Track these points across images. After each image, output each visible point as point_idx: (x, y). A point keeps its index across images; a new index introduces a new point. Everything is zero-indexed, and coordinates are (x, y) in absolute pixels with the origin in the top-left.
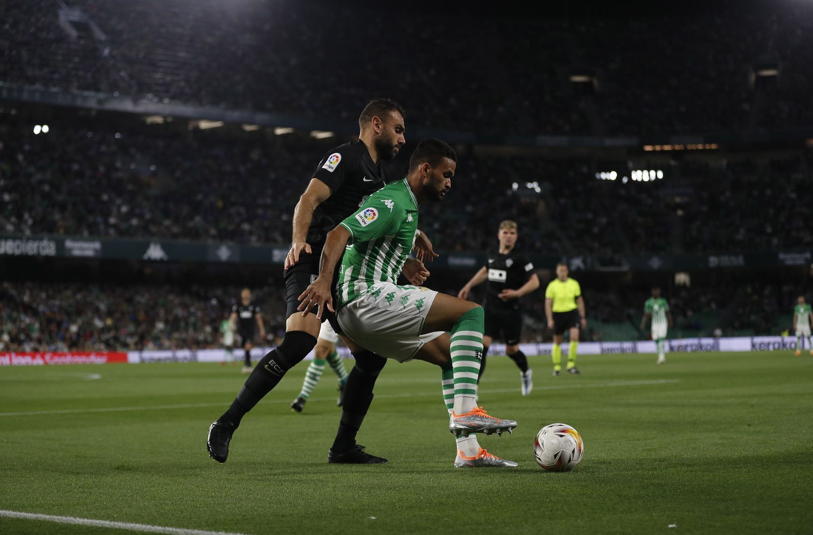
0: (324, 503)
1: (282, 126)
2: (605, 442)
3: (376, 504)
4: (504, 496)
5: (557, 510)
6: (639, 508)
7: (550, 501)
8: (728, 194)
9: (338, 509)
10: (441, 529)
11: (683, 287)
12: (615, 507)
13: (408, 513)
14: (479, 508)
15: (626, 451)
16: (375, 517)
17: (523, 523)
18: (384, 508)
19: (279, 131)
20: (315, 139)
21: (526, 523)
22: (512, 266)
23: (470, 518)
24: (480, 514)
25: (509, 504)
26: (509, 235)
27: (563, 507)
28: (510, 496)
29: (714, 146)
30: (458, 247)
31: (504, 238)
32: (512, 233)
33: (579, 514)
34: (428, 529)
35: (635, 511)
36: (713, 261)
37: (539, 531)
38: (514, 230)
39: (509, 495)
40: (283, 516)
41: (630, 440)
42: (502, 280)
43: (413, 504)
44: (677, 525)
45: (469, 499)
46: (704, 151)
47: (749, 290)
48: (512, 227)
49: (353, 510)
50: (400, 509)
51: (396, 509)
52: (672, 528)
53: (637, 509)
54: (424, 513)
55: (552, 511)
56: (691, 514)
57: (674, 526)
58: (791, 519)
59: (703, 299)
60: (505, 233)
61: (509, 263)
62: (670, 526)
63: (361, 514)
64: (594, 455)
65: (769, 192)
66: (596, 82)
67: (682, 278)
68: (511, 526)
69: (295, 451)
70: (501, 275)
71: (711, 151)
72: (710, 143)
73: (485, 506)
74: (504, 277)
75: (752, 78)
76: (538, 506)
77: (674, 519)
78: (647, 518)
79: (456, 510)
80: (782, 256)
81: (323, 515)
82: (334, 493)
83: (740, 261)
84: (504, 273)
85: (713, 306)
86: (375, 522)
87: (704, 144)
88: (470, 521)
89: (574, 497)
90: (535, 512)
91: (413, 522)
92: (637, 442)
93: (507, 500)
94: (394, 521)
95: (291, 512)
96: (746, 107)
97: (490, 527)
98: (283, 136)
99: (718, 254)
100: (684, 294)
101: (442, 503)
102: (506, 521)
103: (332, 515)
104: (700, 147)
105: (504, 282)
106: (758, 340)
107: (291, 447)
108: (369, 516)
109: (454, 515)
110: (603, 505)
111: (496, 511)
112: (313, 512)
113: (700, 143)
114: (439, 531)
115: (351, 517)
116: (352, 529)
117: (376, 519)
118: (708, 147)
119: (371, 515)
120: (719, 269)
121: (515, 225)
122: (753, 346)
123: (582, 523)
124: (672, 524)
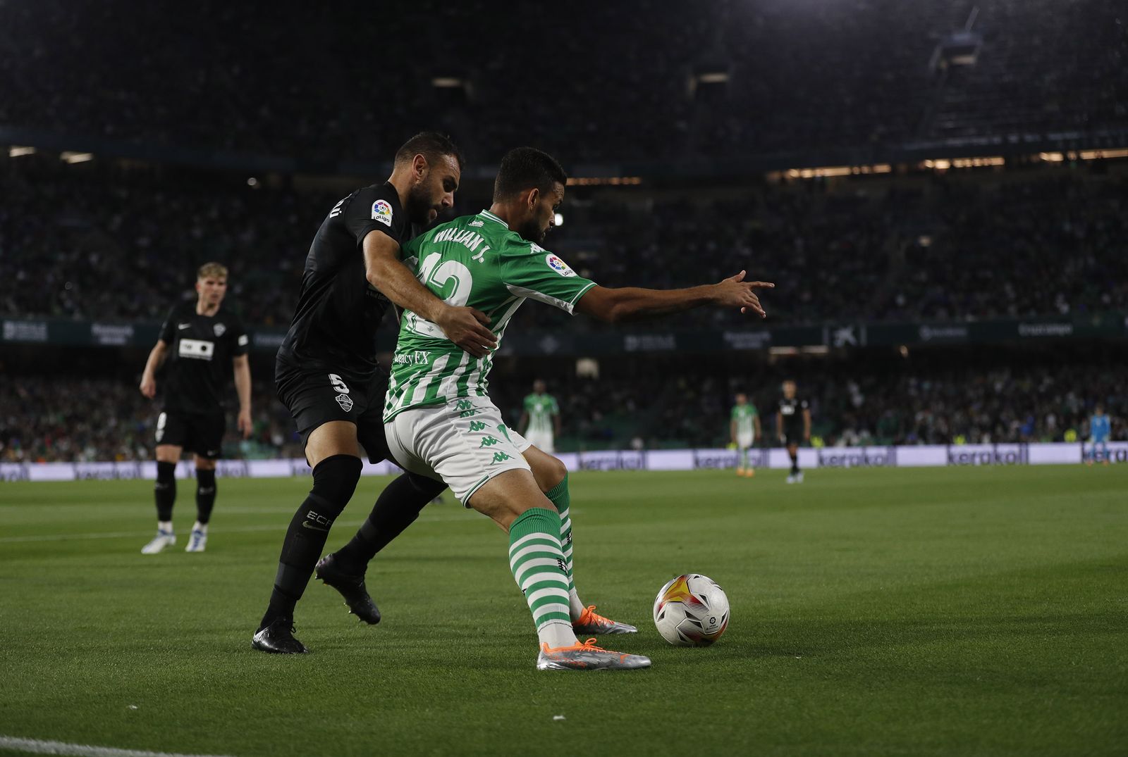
0: (64, 686)
1: (20, 145)
2: (469, 599)
3: (139, 687)
4: (322, 675)
5: (397, 695)
6: (513, 692)
7: (388, 682)
8: (654, 248)
9: (83, 695)
10: (230, 723)
11: (588, 378)
12: (479, 690)
13: (184, 700)
14: (285, 692)
15: (498, 612)
16: (136, 706)
17: (347, 714)
18: (150, 693)
19: (16, 152)
20: (66, 164)
21: (352, 714)
22: (224, 335)
23: (272, 707)
24: (287, 701)
25: (329, 686)
26: (215, 287)
27: (404, 691)
28: (331, 675)
29: (636, 181)
30: (269, 321)
31: (206, 291)
32: (220, 284)
33: (427, 701)
34: (212, 723)
35: (508, 696)
36: (632, 342)
37: (369, 725)
38: (223, 280)
39: (329, 674)
40: (5, 705)
41: (505, 596)
42: (207, 357)
43: (191, 686)
44: (564, 716)
45: (271, 680)
46: (620, 187)
47: (682, 384)
48: (221, 275)
49: (105, 696)
50: (173, 695)
51: (167, 694)
52: (559, 721)
53: (510, 695)
54: (206, 700)
55: (389, 696)
56: (587, 701)
57: (561, 717)
58: (729, 707)
59: (616, 397)
60: (210, 283)
61: (219, 329)
62: (556, 718)
63: (116, 702)
64: (453, 617)
65: (711, 246)
66: (469, 88)
67: (587, 366)
68: (330, 718)
69: (28, 611)
70: (204, 348)
71: (631, 187)
72: (631, 176)
73: (294, 690)
74: (209, 352)
75: (692, 85)
76: (370, 691)
77: (562, 708)
78: (524, 706)
79: (253, 695)
80: (729, 336)
81: (63, 704)
82: (80, 671)
83: (668, 343)
84: (210, 347)
85: (631, 406)
86: (135, 713)
87: (621, 176)
88: (271, 711)
89: (422, 677)
90: (365, 698)
91: (191, 713)
92: (515, 599)
93: (326, 682)
94: (163, 711)
95: (17, 698)
96: (682, 125)
97: (300, 719)
98: (19, 157)
99: (638, 333)
100: (589, 389)
101: (233, 686)
102: (323, 711)
103: (75, 703)
104: (615, 181)
105: (209, 359)
106: (704, 454)
107: (21, 606)
108: (128, 704)
109: (250, 702)
110: (463, 688)
111: (310, 697)
112: (48, 699)
113: (615, 176)
114: (227, 726)
115: (102, 706)
116: (102, 724)
117: (138, 709)
118: (626, 181)
119: (131, 703)
120: (639, 354)
121: (224, 271)
122: (697, 462)
123: (430, 714)
124: (558, 715)
